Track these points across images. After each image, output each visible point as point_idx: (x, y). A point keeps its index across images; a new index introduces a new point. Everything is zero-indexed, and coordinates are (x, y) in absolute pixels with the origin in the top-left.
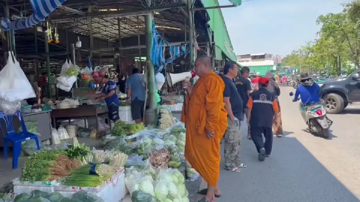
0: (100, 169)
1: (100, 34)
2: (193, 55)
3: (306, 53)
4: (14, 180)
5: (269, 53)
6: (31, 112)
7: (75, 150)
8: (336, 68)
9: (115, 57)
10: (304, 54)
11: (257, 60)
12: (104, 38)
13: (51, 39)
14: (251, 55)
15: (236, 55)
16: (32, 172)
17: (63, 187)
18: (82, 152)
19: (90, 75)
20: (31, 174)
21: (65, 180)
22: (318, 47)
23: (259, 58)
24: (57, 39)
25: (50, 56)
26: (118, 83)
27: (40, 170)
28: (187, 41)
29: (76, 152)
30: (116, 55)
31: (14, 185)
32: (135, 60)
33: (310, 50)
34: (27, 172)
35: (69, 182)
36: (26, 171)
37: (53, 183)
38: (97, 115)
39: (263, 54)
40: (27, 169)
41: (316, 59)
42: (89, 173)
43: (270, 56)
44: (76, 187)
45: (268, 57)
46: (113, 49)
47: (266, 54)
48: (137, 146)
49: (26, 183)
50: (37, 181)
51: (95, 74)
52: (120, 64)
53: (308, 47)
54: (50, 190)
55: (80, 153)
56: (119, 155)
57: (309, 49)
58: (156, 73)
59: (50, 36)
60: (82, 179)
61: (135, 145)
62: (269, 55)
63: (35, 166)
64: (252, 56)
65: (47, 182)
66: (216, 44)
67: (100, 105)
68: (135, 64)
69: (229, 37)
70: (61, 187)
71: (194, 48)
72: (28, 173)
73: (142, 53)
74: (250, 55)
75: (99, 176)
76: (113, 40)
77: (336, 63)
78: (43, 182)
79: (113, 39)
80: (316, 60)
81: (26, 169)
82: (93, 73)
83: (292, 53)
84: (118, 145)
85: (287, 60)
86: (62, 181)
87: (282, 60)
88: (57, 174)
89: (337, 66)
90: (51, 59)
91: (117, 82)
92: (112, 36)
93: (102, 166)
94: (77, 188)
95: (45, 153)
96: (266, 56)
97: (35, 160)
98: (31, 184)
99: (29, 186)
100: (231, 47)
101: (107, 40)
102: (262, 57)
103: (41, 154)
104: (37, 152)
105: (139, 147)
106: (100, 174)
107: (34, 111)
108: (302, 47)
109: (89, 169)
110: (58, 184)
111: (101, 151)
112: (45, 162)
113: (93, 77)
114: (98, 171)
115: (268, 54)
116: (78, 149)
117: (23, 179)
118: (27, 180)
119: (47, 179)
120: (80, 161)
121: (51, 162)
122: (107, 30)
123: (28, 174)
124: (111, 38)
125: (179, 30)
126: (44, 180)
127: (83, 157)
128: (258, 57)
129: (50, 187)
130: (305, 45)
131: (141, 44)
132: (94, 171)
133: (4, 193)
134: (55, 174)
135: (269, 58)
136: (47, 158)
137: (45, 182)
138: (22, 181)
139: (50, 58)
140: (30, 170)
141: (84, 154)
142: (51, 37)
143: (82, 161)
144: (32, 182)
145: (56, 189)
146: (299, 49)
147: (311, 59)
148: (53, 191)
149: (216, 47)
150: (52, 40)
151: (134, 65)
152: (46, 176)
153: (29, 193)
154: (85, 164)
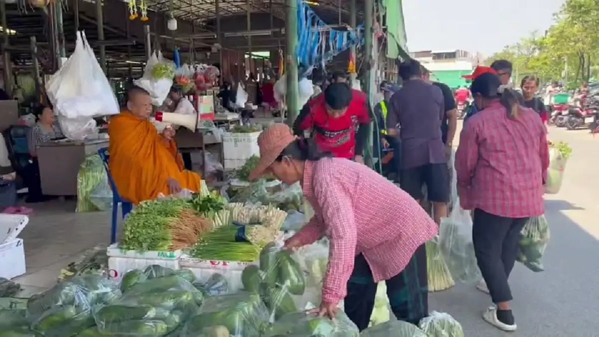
0: (254, 234)
1: (181, 10)
2: (371, 46)
3: (528, 49)
4: (108, 248)
5: (464, 50)
6: (99, 139)
7: (203, 201)
8: (580, 77)
9: (214, 50)
10: (525, 52)
11: (442, 60)
12: (188, 17)
13: (135, 12)
16: (140, 235)
17: (195, 261)
18: (215, 205)
19: (191, 79)
20: (141, 239)
21: (196, 251)
22: (554, 39)
23: (446, 57)
24: (144, 13)
25: (106, 47)
26: (219, 94)
27: (154, 233)
28: (342, 24)
29: (205, 204)
30: (214, 47)
31: (109, 257)
32: (244, 56)
33: (536, 44)
34: (132, 236)
35: (201, 253)
36: (131, 234)
37: (177, 253)
38: (204, 147)
39: (453, 51)
40: (133, 231)
41: (547, 60)
42: (234, 240)
43: (465, 54)
44: (217, 262)
45: (462, 57)
46: (214, 36)
47: (459, 51)
48: (287, 199)
49: (131, 253)
50: (149, 249)
51: (199, 76)
52: (221, 62)
53: (532, 40)
54: (173, 266)
55: (212, 206)
56: (273, 212)
57: (534, 42)
58: (300, 77)
59: (133, 7)
60: (227, 249)
61: (283, 196)
62: (463, 53)
63: (144, 226)
64: (434, 54)
65: (168, 254)
66: (389, 30)
67: (208, 129)
68: (244, 62)
70: (192, 261)
71: (373, 34)
72: (134, 237)
73: (254, 43)
74: (431, 51)
75: (251, 244)
76: (203, 22)
77: (581, 66)
78: (161, 252)
79: (203, 19)
80: (546, 64)
81: (131, 230)
82: (195, 75)
84: (255, 196)
86: (191, 253)
87: (485, 62)
88: (181, 240)
89: (583, 74)
90: (107, 51)
91: (218, 92)
92: (200, 14)
93: (256, 228)
94: (219, 263)
95: (159, 204)
96: (457, 55)
97: (144, 215)
98: (138, 255)
99: (135, 258)
101: (193, 20)
102: (451, 56)
103: (154, 206)
104: (146, 203)
105: (291, 198)
106: (253, 241)
107: (104, 136)
108: (522, 39)
109: (234, 233)
110: (185, 256)
111: (239, 204)
112: (160, 219)
113: (196, 83)
114: (251, 235)
115: (462, 51)
116: (209, 200)
117: (125, 246)
118: (133, 249)
119: (166, 247)
120: (212, 220)
121: (171, 220)
122: (193, 4)
123: (134, 239)
124: (199, 17)
125: (317, 5)
126: (162, 249)
127: (216, 213)
128: (444, 56)
129: (173, 260)
130: (528, 36)
131: (252, 29)
132: (243, 237)
133: (91, 269)
134: (180, 240)
136: (163, 213)
137: (164, 252)
138: (124, 251)
139: (106, 49)
140: (138, 232)
141: (218, 208)
142: (136, 10)
143: (214, 219)
144: (141, 252)
145: (182, 265)
146: (517, 43)
147: (538, 60)
148: (177, 268)
149: (389, 35)
150: (137, 15)
151: (244, 65)
152: (165, 241)
153: (143, 269)
154: (219, 224)
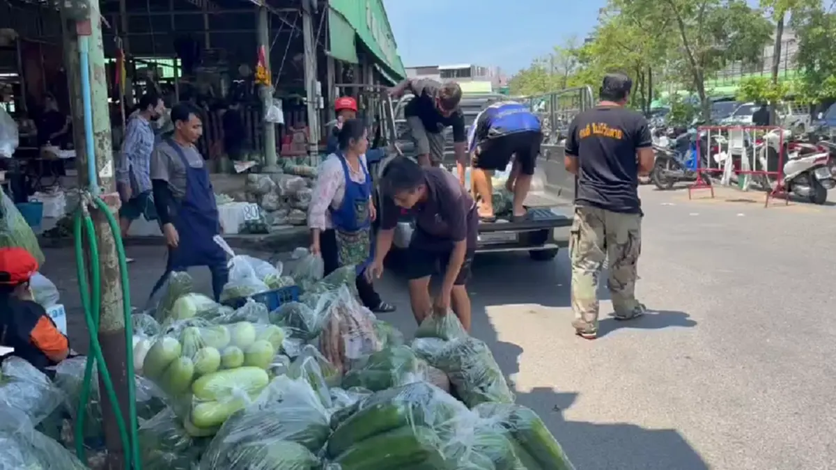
5: (480, 65)
14: (440, 68)
15: (405, 66)
23: (458, 75)
39: (467, 66)
43: (483, 72)
45: (478, 74)
47: (474, 67)
62: (479, 69)
64: (442, 70)
66: (332, 4)
69: (385, 14)
83: (532, 64)
85: (519, 82)
87: (509, 82)
96: (473, 72)
100: (390, 36)
102: (465, 74)
128: (455, 73)
135: (480, 77)
149: (330, 11)
